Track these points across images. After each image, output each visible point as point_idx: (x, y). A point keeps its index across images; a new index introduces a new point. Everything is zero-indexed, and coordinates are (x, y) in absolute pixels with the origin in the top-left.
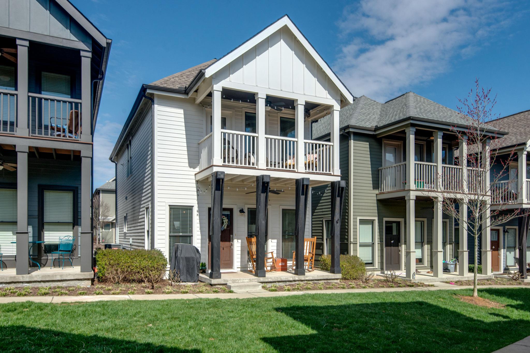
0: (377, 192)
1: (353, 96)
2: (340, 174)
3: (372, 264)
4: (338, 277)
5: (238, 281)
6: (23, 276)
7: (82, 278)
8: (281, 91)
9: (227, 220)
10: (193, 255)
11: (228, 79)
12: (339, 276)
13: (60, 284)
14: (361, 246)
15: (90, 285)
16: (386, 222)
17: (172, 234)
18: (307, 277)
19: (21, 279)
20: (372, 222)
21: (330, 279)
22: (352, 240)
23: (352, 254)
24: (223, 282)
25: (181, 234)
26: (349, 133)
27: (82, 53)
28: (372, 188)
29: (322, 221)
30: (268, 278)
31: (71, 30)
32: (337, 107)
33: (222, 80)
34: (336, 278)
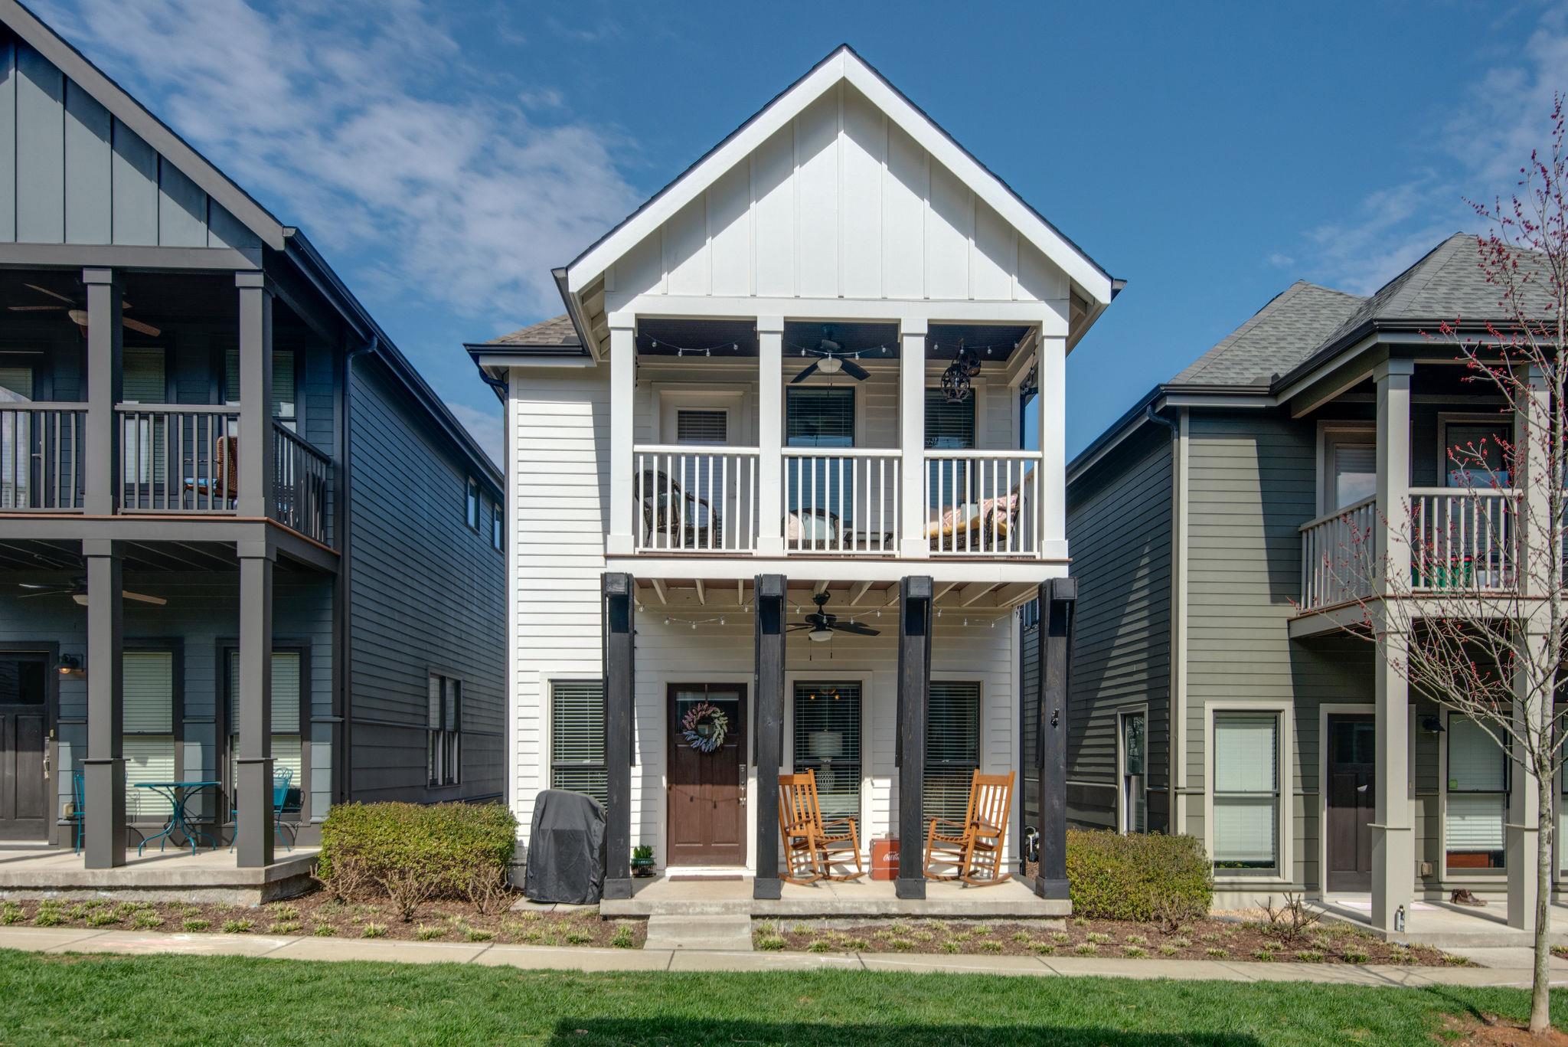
0: (1292, 611)
1: (1112, 279)
2: (1065, 556)
3: (1270, 866)
4: (1056, 912)
5: (684, 909)
6: (93, 873)
7: (235, 883)
8: (841, 301)
9: (724, 721)
10: (581, 826)
11: (655, 290)
12: (1063, 906)
13: (183, 897)
14: (1218, 801)
15: (259, 901)
16: (1331, 717)
17: (562, 762)
18: (932, 905)
19: (90, 879)
20: (1272, 718)
21: (1025, 917)
22: (1182, 782)
23: (1182, 829)
24: (636, 911)
25: (587, 762)
26: (1173, 413)
27: (240, 280)
28: (1267, 600)
29: (1114, 717)
30: (788, 904)
31: (213, 222)
32: (1055, 324)
33: (636, 295)
34: (1048, 912)
